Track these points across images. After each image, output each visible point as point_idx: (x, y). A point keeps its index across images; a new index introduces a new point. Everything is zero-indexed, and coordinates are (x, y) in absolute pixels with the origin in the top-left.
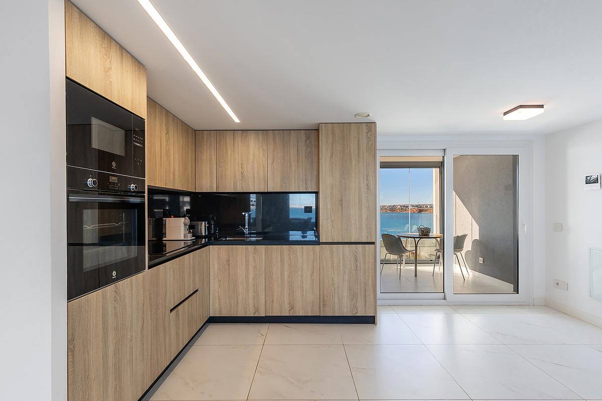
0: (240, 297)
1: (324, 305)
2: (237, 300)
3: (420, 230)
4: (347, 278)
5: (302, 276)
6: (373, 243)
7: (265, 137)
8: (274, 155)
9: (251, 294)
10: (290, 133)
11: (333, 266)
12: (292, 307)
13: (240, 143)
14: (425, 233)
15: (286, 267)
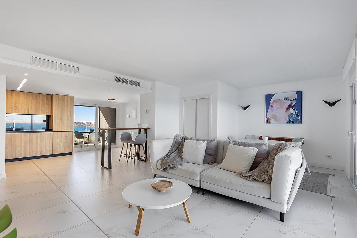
0: (17, 152)
1: (54, 151)
2: (16, 152)
3: (90, 130)
4: (63, 142)
5: (45, 142)
6: (72, 131)
7: (28, 95)
8: (32, 101)
9: (23, 150)
10: (39, 95)
11: (58, 138)
12: (41, 153)
13: (15, 95)
14: (92, 131)
15: (39, 139)
